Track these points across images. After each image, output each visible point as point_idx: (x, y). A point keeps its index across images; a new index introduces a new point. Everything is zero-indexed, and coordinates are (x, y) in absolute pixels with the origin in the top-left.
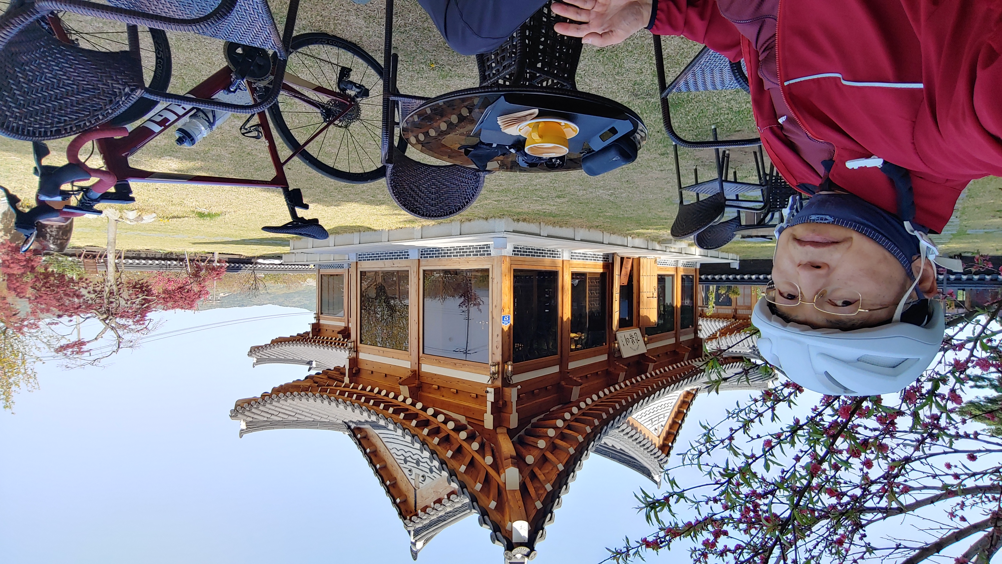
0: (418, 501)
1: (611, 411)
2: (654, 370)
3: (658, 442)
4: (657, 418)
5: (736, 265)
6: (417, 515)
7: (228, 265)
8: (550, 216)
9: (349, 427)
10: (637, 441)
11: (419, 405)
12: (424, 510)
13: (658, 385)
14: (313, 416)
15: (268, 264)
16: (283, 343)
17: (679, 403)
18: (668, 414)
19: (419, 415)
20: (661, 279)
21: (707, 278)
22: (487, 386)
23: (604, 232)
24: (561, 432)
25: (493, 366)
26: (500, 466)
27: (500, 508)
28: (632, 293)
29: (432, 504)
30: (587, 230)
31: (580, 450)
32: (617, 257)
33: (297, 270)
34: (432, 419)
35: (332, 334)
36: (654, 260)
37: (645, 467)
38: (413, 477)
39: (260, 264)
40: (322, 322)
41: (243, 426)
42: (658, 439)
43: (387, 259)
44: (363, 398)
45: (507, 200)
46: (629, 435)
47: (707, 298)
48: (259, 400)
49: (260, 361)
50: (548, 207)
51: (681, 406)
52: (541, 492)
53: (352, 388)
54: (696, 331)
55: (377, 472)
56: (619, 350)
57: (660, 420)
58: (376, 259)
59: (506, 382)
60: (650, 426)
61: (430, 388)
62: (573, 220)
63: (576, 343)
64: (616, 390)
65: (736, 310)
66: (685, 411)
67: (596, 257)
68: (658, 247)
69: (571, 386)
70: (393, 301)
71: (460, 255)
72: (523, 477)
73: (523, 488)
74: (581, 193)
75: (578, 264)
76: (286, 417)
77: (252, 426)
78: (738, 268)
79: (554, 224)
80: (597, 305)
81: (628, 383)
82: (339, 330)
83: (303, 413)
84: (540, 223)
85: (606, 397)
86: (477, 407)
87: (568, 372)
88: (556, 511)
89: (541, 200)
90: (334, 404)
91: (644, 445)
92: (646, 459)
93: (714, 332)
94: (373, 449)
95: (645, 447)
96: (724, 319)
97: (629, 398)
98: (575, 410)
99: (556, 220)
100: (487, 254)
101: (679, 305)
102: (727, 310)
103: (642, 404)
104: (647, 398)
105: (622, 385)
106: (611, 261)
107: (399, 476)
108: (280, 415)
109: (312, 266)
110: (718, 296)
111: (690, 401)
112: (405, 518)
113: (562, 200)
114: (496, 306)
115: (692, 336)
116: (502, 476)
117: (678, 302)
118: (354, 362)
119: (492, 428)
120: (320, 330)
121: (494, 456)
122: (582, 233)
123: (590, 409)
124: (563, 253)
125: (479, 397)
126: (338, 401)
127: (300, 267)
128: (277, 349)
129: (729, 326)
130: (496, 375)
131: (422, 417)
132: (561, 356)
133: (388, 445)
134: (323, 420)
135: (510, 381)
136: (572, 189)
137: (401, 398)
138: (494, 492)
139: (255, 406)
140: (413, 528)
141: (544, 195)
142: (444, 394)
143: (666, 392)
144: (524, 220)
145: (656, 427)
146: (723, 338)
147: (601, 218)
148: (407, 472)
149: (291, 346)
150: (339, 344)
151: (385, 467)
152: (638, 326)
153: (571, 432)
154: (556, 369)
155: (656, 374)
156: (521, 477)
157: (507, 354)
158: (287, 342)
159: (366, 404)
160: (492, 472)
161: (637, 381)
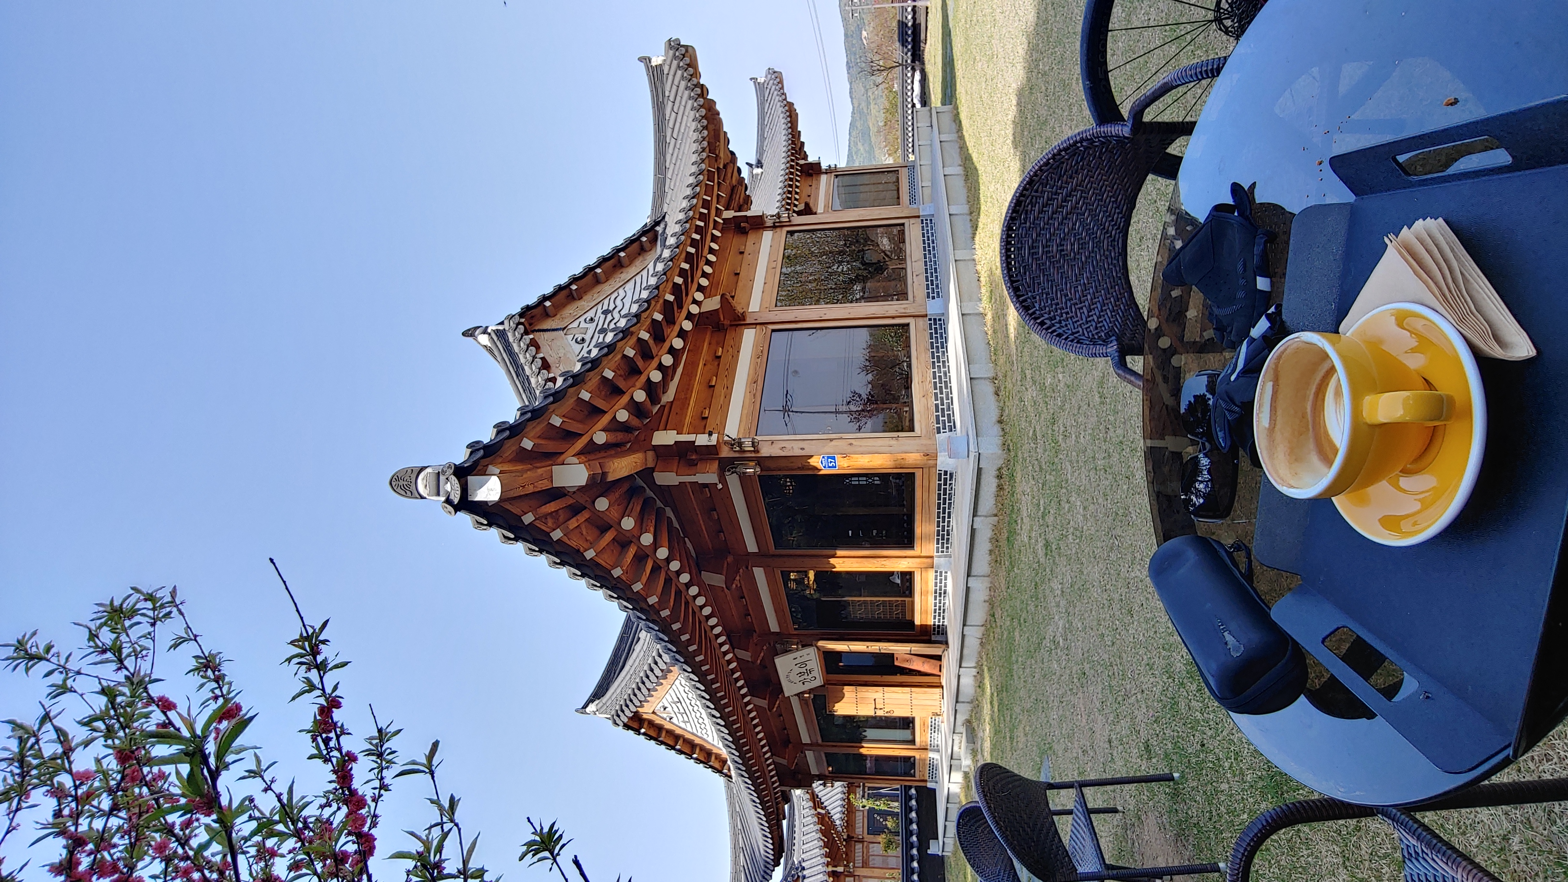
0: (547, 334)
1: (685, 637)
2: (757, 708)
3: (646, 711)
4: (682, 710)
5: (934, 848)
6: (526, 333)
7: (910, 24)
8: (1010, 532)
9: (657, 223)
10: (645, 679)
11: (687, 326)
12: (534, 343)
13: (731, 714)
14: (672, 165)
15: (912, 88)
16: (789, 119)
17: (708, 747)
18: (689, 729)
19: (672, 326)
20: (907, 723)
21: (911, 798)
22: (721, 433)
23: (983, 628)
24: (648, 556)
25: (753, 443)
26: (592, 457)
27: (523, 456)
28: (882, 674)
29: (541, 355)
30: (987, 598)
31: (619, 585)
32: (942, 650)
33: (905, 134)
34: (666, 346)
35: (804, 195)
36: (938, 711)
37: (607, 690)
38: (583, 325)
39: (913, 75)
40: (824, 178)
41: (656, 61)
42: (651, 711)
43: (926, 265)
44: (697, 237)
45: (1036, 452)
46: (653, 665)
47: (878, 797)
48: (695, 80)
49: (760, 88)
50: (1026, 527)
51: (702, 749)
52: (550, 522)
53: (715, 220)
54: (825, 778)
55: (590, 270)
56: (787, 651)
57: (679, 716)
58: (924, 247)
59: (725, 466)
60: (670, 700)
61: (718, 344)
62: (1002, 573)
63: (799, 582)
64: (721, 645)
65: (861, 841)
66: (695, 756)
67: (939, 613)
68: (961, 718)
69: (725, 573)
71: (935, 383)
72: (574, 492)
73: (558, 493)
74: (1056, 585)
75: (927, 583)
76: (671, 124)
77: (656, 75)
78: (929, 852)
79: (995, 540)
80: (859, 614)
81: (733, 665)
82: (811, 205)
83: (677, 150)
84: (996, 515)
85: (708, 629)
86: (688, 420)
87: (747, 568)
88: (520, 546)
89: (1040, 514)
90: (689, 192)
91: (639, 689)
92: (618, 691)
93: (825, 804)
94: (625, 262)
95: (636, 691)
96: (847, 822)
97: (707, 667)
98: (685, 578)
99: (1003, 543)
100: (938, 428)
101: (863, 751)
102: (861, 827)
103: (698, 688)
104: (708, 697)
105: (729, 656)
106: (933, 638)
107: (584, 304)
108: (674, 115)
109: (912, 157)
110: (884, 814)
111: (711, 763)
112: (521, 315)
113: (1041, 552)
114: (851, 444)
115: (814, 771)
116: (575, 460)
117: (869, 749)
118: (758, 224)
119: (653, 443)
120: (811, 175)
121: (607, 446)
122: (980, 590)
123: (687, 603)
124: (946, 556)
125: (704, 423)
126: (693, 198)
127: (910, 140)
128: (780, 112)
129: (835, 829)
130: (738, 449)
131: (669, 330)
132: (773, 556)
133: (630, 285)
134: (668, 181)
135: (729, 471)
136: (1064, 569)
137: (699, 296)
138: (550, 446)
139: (685, 75)
140: (507, 329)
141: (1050, 519)
142: (709, 366)
143: (719, 727)
144: (1000, 488)
145: (669, 709)
146: (816, 819)
147: (1008, 623)
148: (591, 314)
149: (784, 132)
150: (788, 204)
151: (597, 281)
152: (827, 683)
153: (648, 571)
154: (752, 546)
155: (750, 711)
156: (575, 489)
157: (772, 465)
158: (789, 125)
159: (689, 241)
160: (580, 444)
161: (737, 680)
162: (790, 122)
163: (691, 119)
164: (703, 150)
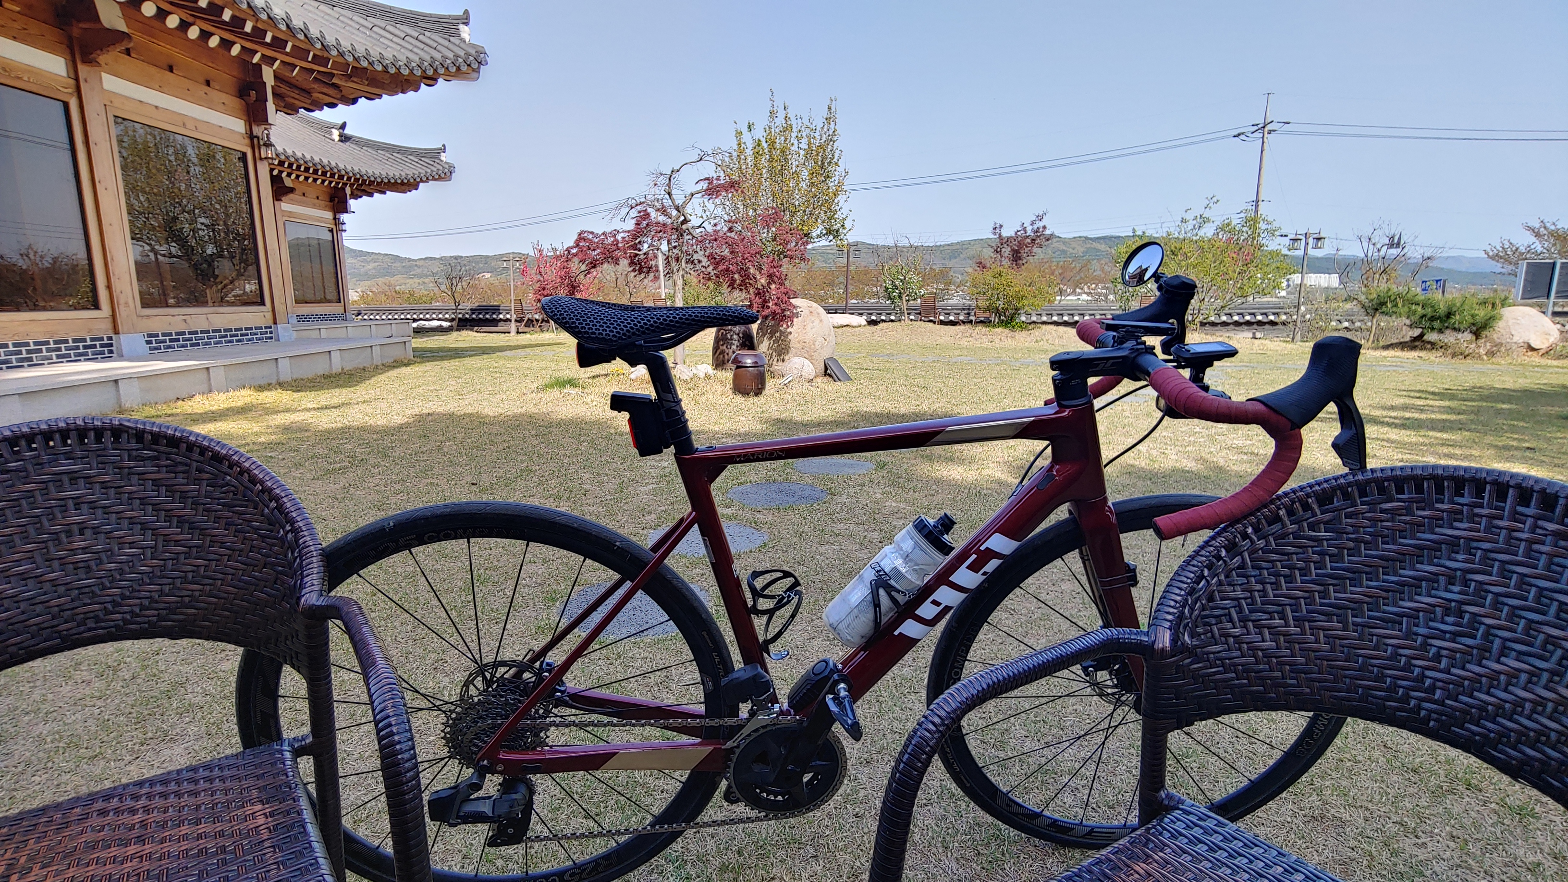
7: (495, 317)
14: (337, 15)
15: (434, 319)
16: (399, 182)
33: (385, 311)
35: (304, 188)
39: (446, 320)
40: (329, 215)
41: (465, 32)
43: (202, 332)
48: (442, 72)
49: (434, 154)
53: (255, 51)
58: (230, 330)
61: (30, 7)
70: (172, 249)
76: (389, 28)
77: (449, 26)
82: (291, 196)
83: (356, 26)
108: (402, 34)
109: (356, 318)
118: (256, 115)
120: (331, 200)
126: (288, 26)
127: (377, 317)
128: (408, 172)
139: (448, 62)
149: (384, 174)
150: (290, 165)
158: (392, 181)
162: (396, 182)
163: (395, 54)
164: (356, 59)
